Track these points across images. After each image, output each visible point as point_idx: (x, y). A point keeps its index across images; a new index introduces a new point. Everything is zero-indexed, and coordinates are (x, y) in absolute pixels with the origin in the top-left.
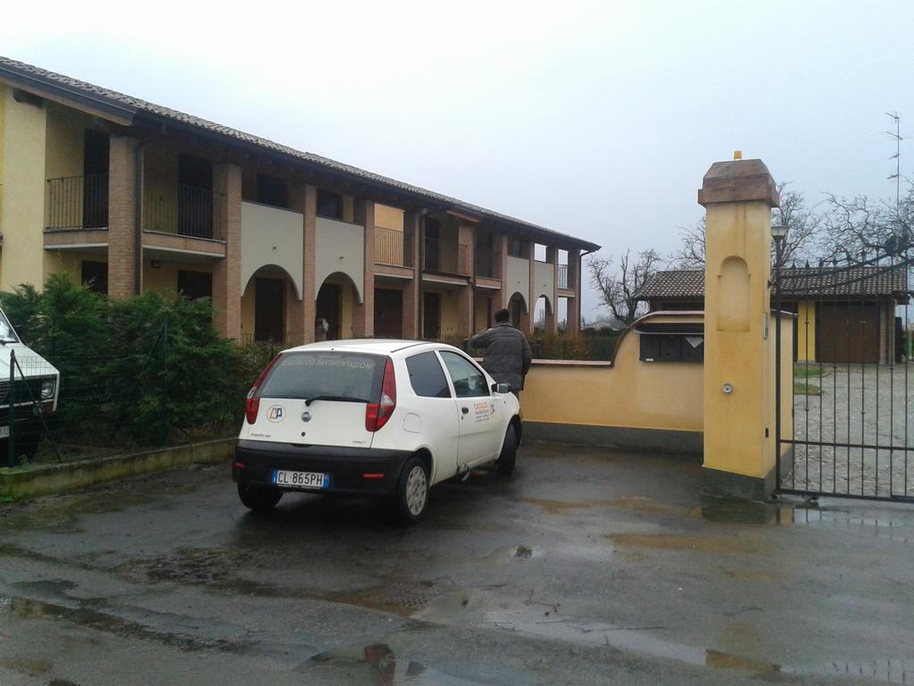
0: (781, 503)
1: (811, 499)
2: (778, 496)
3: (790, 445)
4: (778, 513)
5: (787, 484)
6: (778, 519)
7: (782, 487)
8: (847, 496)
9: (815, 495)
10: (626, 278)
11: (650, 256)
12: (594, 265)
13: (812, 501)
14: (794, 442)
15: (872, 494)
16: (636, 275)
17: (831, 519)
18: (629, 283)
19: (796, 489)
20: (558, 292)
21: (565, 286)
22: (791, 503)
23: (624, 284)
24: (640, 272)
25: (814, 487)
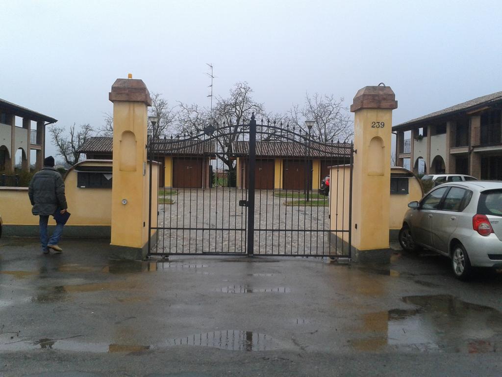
0: (150, 260)
1: (165, 257)
2: (149, 257)
3: (156, 230)
4: (149, 266)
5: (154, 250)
6: (149, 269)
7: (151, 252)
8: (183, 254)
9: (167, 255)
10: (73, 140)
11: (87, 128)
12: (54, 131)
13: (166, 258)
14: (158, 228)
15: (194, 252)
16: (79, 138)
17: (174, 266)
18: (75, 143)
19: (158, 252)
20: (31, 147)
21: (35, 143)
22: (155, 260)
23: (72, 143)
24: (81, 137)
25: (167, 251)
